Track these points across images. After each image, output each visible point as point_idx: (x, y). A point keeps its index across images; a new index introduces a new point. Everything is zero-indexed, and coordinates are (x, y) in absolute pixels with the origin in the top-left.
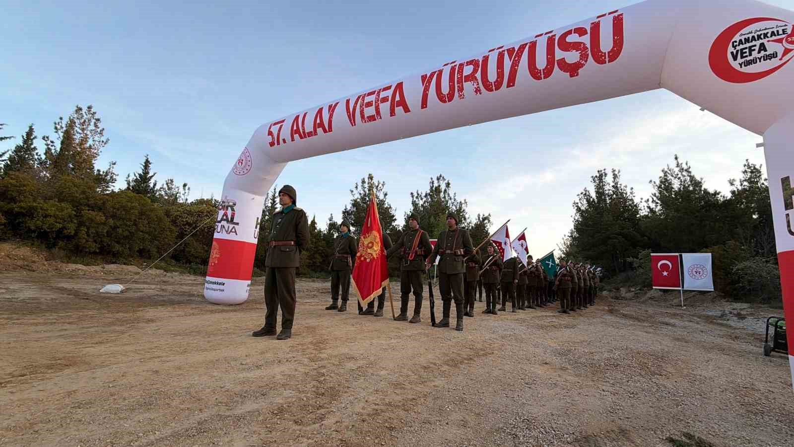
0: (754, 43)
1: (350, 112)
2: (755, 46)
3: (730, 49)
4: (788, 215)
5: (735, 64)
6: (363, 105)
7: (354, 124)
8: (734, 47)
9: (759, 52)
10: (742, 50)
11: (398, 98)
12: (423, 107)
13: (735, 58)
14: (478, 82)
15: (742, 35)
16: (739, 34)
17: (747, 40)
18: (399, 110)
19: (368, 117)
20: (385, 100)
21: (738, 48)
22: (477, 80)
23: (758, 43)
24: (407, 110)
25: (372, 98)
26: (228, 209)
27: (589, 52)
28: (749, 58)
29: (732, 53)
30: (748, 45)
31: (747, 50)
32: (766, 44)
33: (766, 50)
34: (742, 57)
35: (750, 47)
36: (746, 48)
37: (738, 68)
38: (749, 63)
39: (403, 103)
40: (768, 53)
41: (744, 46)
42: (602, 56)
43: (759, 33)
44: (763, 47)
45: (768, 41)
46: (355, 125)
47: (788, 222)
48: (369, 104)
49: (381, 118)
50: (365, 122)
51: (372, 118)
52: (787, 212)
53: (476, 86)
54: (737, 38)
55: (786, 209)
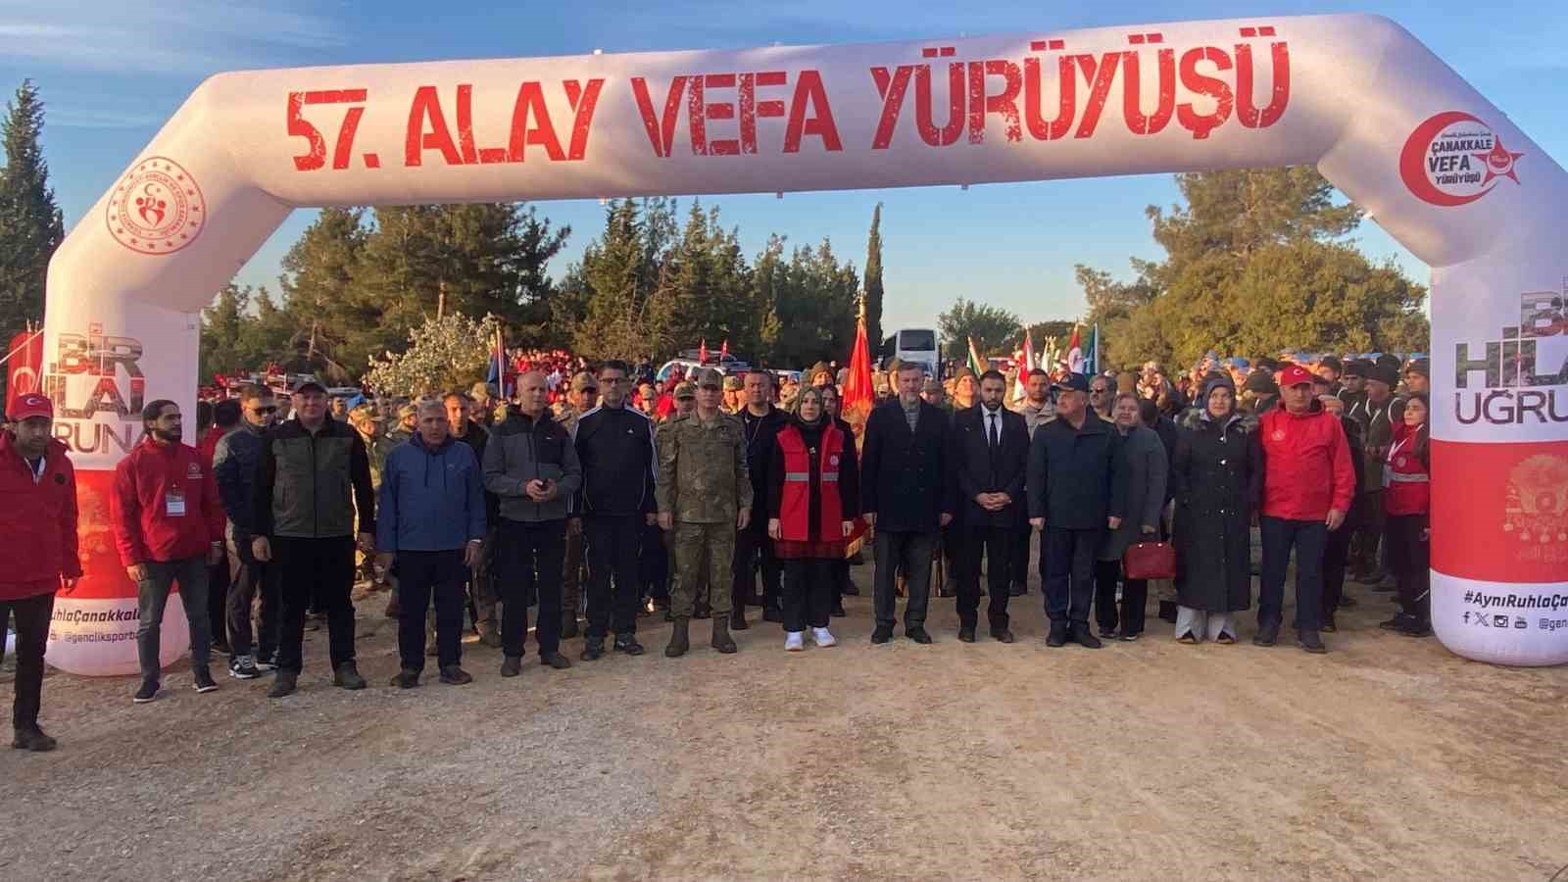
0: (1456, 153)
1: (655, 122)
2: (1457, 157)
3: (1429, 154)
4: (1458, 395)
5: (1432, 177)
6: (701, 110)
7: (664, 152)
8: (1435, 151)
9: (1461, 168)
10: (1442, 159)
11: (810, 112)
12: (876, 146)
13: (1433, 169)
14: (1018, 118)
15: (1444, 136)
16: (1440, 134)
17: (1450, 147)
18: (813, 142)
19: (713, 143)
20: (772, 109)
21: (1440, 155)
22: (1017, 111)
23: (1461, 154)
24: (833, 142)
25: (729, 95)
26: (113, 369)
27: (1234, 103)
28: (1449, 173)
29: (1431, 159)
30: (1450, 154)
31: (1448, 161)
32: (1471, 159)
33: (1468, 168)
34: (1442, 170)
35: (1453, 158)
36: (1447, 158)
37: (1433, 181)
38: (1448, 180)
39: (825, 126)
40: (1470, 172)
41: (1446, 154)
42: (1252, 114)
43: (1463, 139)
44: (1465, 164)
45: (1473, 155)
46: (668, 155)
47: (1458, 404)
48: (721, 111)
49: (754, 151)
50: (704, 153)
51: (726, 147)
52: (1459, 390)
53: (1013, 125)
54: (1438, 139)
55: (1458, 387)
